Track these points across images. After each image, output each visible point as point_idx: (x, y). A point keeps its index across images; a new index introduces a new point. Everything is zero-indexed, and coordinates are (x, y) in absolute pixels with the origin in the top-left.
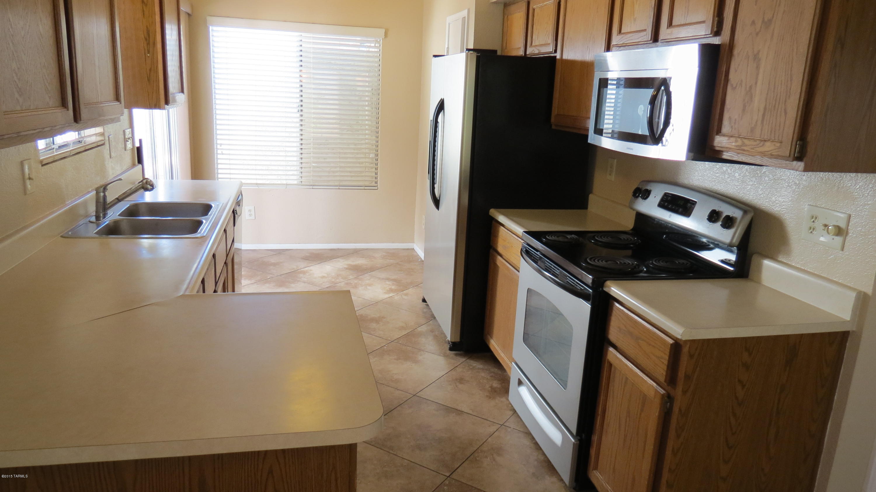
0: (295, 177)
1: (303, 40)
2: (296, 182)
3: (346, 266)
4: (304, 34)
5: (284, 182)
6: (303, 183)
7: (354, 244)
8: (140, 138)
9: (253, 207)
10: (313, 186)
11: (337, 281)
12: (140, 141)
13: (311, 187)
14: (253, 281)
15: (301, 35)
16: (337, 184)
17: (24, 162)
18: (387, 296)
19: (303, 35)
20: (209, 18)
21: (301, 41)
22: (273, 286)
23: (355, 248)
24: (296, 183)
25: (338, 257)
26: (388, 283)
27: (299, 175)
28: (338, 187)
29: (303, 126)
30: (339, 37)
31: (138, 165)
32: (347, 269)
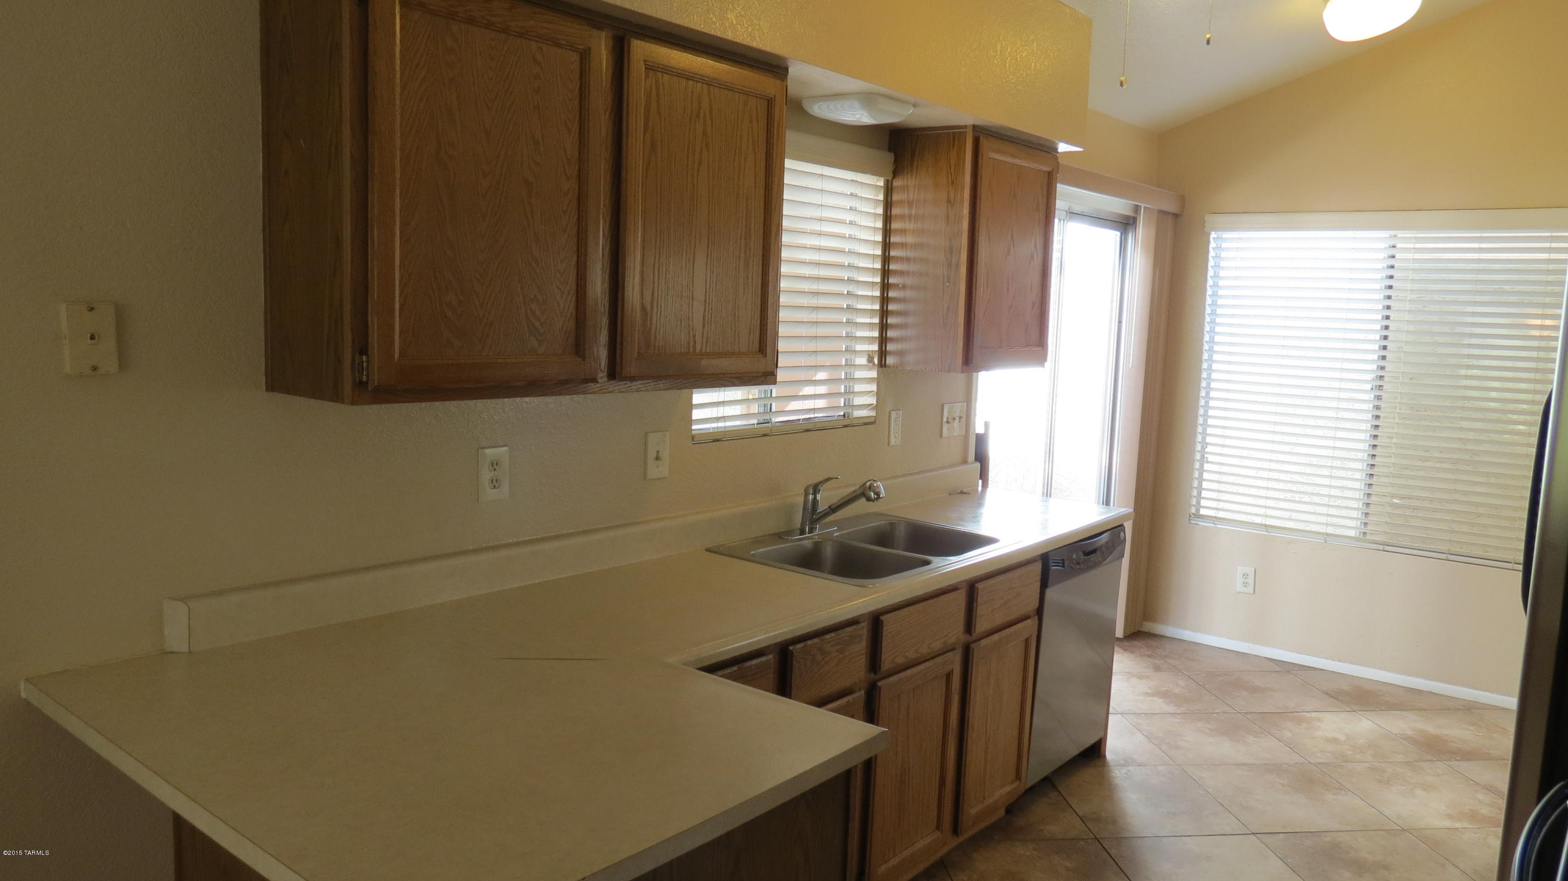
0: (1353, 524)
1: (1398, 246)
2: (1352, 533)
3: (1409, 733)
4: (1401, 234)
5: (1322, 529)
6: (1368, 537)
7: (1472, 690)
8: (987, 420)
9: (1254, 569)
10: (1385, 546)
11: (1357, 756)
12: (987, 425)
13: (1381, 547)
14: (1182, 710)
15: (1395, 236)
16: (1444, 548)
17: (650, 434)
18: (1447, 823)
19: (1399, 236)
20: (1209, 218)
21: (1394, 247)
22: (1210, 729)
23: (1473, 700)
24: (1353, 535)
25: (1412, 709)
26: (1481, 796)
27: (1362, 519)
28: (1444, 556)
29: (1381, 419)
30: (1478, 235)
31: (972, 463)
32: (1407, 738)
